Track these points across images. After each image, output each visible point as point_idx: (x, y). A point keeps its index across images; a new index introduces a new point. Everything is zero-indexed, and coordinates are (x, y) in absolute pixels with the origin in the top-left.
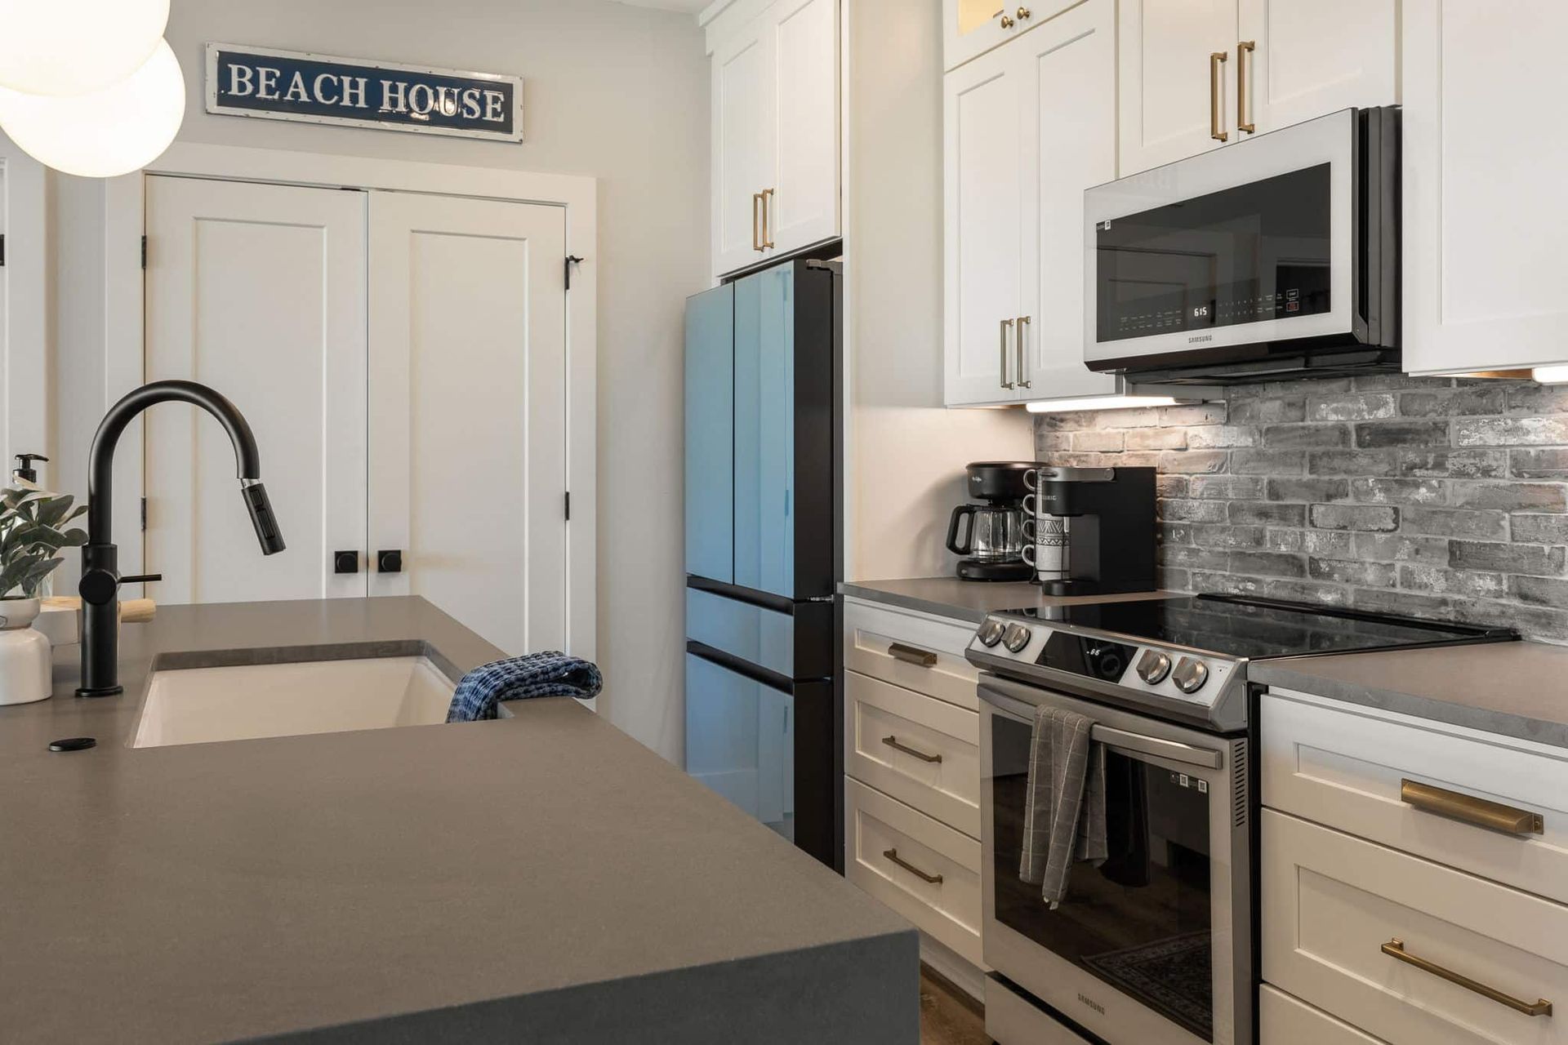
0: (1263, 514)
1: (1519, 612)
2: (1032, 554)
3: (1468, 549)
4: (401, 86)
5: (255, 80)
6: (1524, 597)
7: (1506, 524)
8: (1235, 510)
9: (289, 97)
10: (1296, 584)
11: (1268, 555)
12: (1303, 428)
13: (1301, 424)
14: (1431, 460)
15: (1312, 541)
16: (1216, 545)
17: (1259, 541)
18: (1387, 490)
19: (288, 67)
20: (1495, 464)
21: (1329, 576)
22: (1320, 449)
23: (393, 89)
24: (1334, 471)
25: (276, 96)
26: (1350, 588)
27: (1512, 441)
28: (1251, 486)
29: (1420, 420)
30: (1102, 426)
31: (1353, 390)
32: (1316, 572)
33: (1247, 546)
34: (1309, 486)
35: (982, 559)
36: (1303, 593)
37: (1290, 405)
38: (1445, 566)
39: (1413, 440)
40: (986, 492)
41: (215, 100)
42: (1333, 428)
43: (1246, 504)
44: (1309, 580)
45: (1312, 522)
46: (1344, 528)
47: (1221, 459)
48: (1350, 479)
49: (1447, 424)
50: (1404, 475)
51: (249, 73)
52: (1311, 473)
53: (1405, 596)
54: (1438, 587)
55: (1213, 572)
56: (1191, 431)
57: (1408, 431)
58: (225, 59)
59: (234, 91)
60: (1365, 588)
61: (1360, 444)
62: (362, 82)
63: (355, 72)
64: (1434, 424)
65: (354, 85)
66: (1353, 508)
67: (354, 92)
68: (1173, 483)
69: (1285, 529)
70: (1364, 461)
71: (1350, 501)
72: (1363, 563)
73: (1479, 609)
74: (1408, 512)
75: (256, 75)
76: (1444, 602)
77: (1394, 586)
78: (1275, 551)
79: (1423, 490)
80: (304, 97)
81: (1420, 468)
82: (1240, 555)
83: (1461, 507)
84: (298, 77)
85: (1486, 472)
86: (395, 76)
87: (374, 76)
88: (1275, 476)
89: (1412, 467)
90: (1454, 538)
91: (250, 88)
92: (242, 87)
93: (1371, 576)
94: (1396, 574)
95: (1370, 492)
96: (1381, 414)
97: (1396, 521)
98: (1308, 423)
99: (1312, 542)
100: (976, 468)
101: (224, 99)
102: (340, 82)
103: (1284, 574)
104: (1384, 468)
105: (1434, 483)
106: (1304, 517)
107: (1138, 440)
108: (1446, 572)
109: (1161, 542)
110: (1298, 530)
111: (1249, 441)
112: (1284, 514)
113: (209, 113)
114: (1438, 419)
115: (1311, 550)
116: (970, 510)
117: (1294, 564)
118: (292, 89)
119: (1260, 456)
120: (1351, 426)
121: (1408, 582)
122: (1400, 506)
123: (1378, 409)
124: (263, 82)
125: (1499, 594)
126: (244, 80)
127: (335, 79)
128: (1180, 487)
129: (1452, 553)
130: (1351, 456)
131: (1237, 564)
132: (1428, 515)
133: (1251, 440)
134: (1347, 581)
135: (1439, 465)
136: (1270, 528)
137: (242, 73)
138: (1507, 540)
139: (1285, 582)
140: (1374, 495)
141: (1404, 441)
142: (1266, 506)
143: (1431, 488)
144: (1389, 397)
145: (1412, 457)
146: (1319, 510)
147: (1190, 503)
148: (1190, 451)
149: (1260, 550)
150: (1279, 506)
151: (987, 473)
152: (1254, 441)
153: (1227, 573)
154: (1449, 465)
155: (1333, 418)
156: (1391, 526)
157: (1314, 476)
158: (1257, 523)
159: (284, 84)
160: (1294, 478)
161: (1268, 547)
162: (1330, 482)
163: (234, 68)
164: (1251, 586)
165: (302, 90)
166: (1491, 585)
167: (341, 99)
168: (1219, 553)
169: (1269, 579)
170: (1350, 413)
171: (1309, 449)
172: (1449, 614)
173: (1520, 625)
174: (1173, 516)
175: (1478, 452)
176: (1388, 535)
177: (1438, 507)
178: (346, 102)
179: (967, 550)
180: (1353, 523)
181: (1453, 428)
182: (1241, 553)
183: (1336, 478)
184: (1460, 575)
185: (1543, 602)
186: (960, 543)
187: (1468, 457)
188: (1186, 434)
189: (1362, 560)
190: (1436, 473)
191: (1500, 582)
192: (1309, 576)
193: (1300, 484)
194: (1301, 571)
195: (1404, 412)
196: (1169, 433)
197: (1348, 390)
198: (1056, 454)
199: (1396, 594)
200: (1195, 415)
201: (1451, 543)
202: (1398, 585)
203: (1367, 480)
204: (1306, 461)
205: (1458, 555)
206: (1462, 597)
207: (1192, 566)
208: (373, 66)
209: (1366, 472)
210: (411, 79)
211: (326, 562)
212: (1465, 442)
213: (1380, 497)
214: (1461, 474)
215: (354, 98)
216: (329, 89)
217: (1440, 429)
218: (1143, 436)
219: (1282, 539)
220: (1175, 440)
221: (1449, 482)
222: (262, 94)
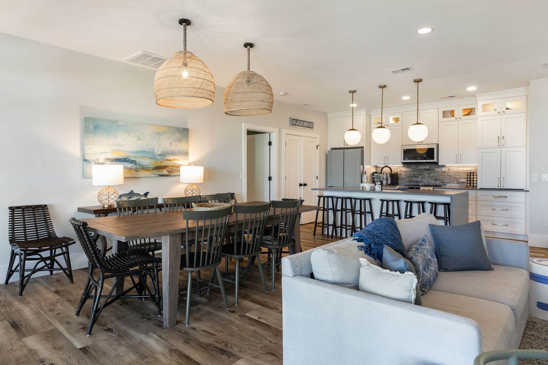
0: (412, 177)
6: (442, 183)
7: (440, 177)
8: (408, 177)
11: (413, 181)
13: (417, 168)
15: (419, 179)
17: (412, 179)
18: (428, 174)
21: (421, 182)
22: (420, 171)
28: (411, 174)
31: (424, 165)
33: (410, 180)
34: (418, 174)
43: (410, 176)
44: (418, 183)
46: (422, 178)
47: (406, 172)
54: (433, 182)
55: (405, 183)
56: (402, 169)
61: (425, 170)
63: (302, 121)
68: (399, 174)
71: (423, 175)
73: (438, 184)
83: (436, 176)
85: (438, 173)
88: (414, 173)
90: (435, 178)
93: (426, 182)
94: (428, 182)
95: (426, 175)
96: (427, 168)
97: (429, 177)
105: (433, 174)
106: (418, 177)
111: (410, 170)
112: (415, 177)
117: (416, 181)
119: (412, 171)
120: (424, 169)
121: (430, 182)
127: (300, 122)
128: (401, 174)
132: (432, 177)
134: (423, 183)
135: (434, 172)
136: (413, 178)
144: (428, 166)
145: (431, 171)
146: (419, 176)
147: (402, 176)
155: (421, 168)
158: (412, 178)
160: (416, 173)
161: (413, 180)
166: (439, 182)
169: (413, 183)
172: (435, 185)
173: (442, 185)
174: (399, 177)
183: (422, 173)
195: (430, 167)
200: (403, 167)
204: (418, 172)
205: (435, 180)
206: (436, 183)
207: (402, 182)
209: (425, 173)
211: (298, 185)
213: (427, 175)
214: (436, 173)
217: (434, 169)
219: (415, 179)
220: (400, 170)
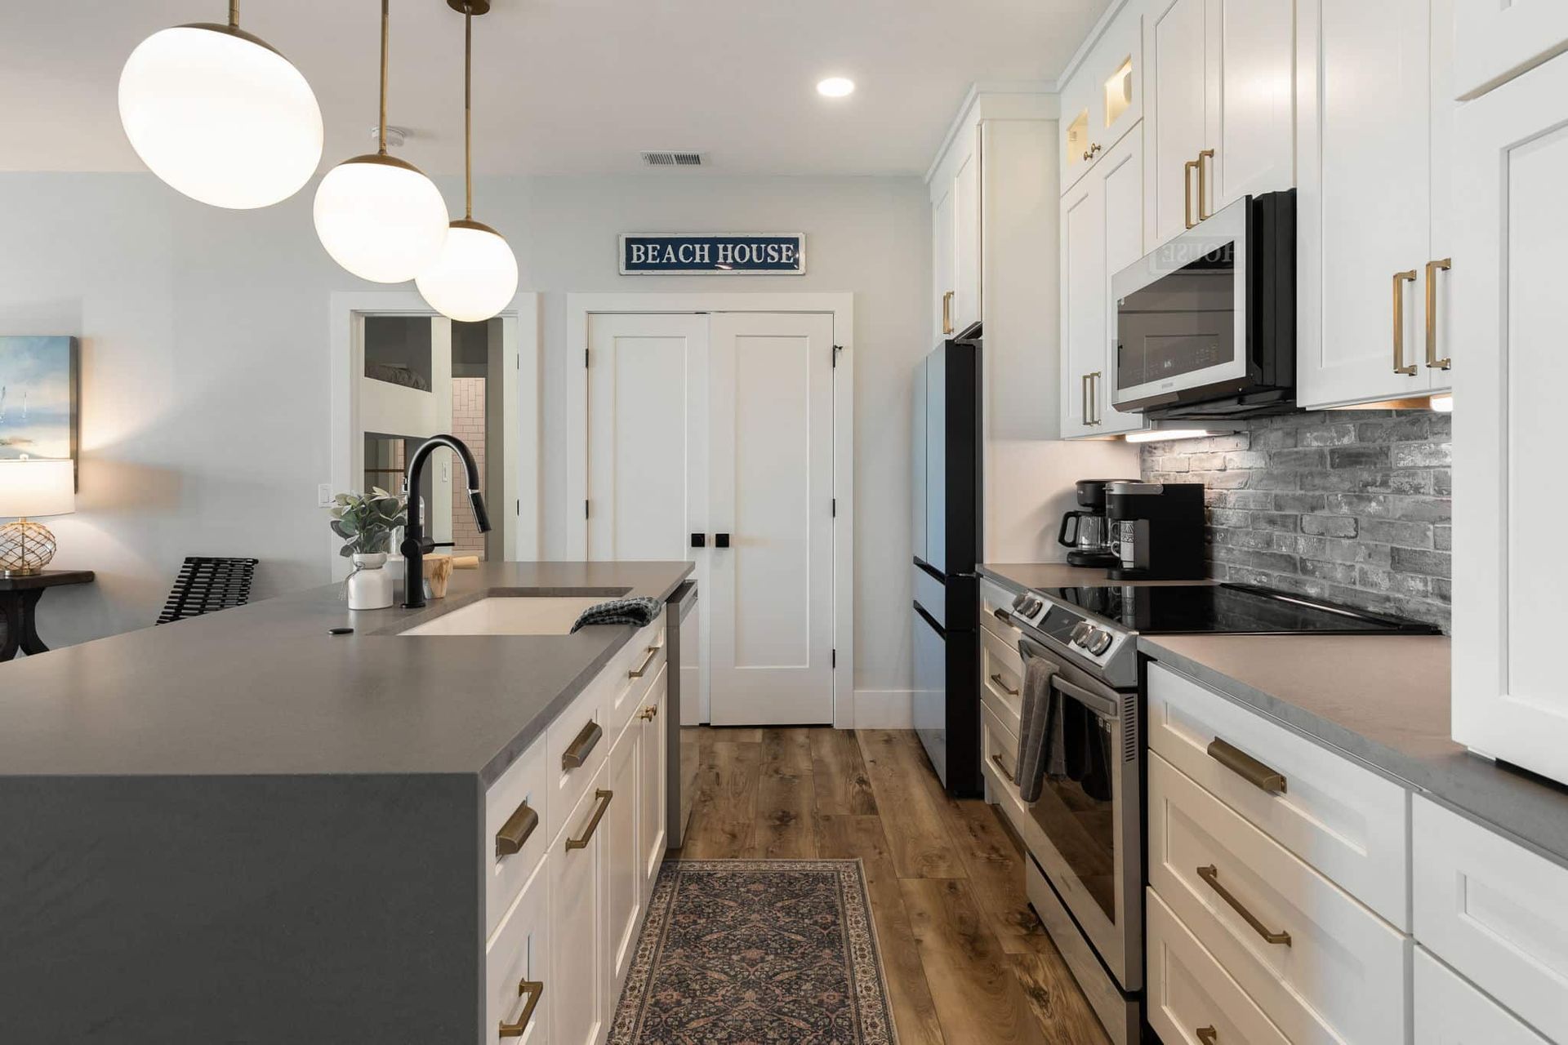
0: (1272, 521)
1: (1437, 609)
2: (1118, 548)
3: (1403, 555)
4: (730, 246)
5: (646, 253)
6: (1443, 597)
7: (1430, 534)
8: (1255, 519)
9: (665, 261)
10: (1292, 579)
11: (1273, 555)
12: (1297, 452)
13: (1295, 449)
14: (1379, 479)
15: (1302, 544)
16: (1243, 545)
17: (1269, 543)
18: (1350, 504)
19: (664, 242)
20: (1423, 483)
21: (1313, 573)
22: (1306, 470)
23: (725, 249)
24: (1315, 487)
25: (658, 261)
26: (1326, 583)
27: (1435, 462)
28: (1264, 499)
29: (1371, 445)
30: (1179, 452)
31: (1328, 421)
32: (1305, 571)
33: (1262, 547)
34: (1299, 499)
35: (1085, 551)
36: (1296, 586)
37: (1288, 434)
38: (1388, 568)
39: (1366, 463)
40: (1089, 502)
41: (624, 267)
42: (1316, 451)
43: (1261, 514)
44: (1300, 576)
45: (1302, 529)
46: (1322, 534)
47: (1246, 478)
48: (1326, 494)
49: (1389, 448)
50: (1361, 491)
51: (643, 248)
52: (1301, 489)
53: (1362, 592)
54: (1384, 586)
55: (1242, 566)
56: (1229, 456)
57: (1363, 455)
58: (630, 242)
59: (635, 261)
60: (1336, 584)
61: (1332, 466)
62: (706, 247)
63: (702, 241)
64: (1381, 448)
65: (702, 249)
66: (1328, 518)
67: (702, 253)
68: (1217, 496)
69: (1285, 534)
70: (1334, 479)
71: (1325, 513)
72: (1334, 564)
73: (1411, 606)
74: (1363, 522)
75: (647, 249)
76: (1388, 599)
77: (1354, 583)
78: (1279, 552)
79: (1374, 504)
80: (673, 260)
81: (1372, 485)
82: (1258, 554)
83: (1399, 519)
84: (670, 248)
85: (1417, 489)
86: (725, 241)
87: (714, 242)
88: (1278, 492)
89: (1366, 485)
90: (1395, 545)
91: (643, 258)
92: (639, 257)
93: (1339, 574)
94: (1356, 574)
95: (1338, 505)
96: (1346, 441)
97: (1356, 530)
98: (1300, 448)
99: (1303, 547)
100: (1083, 484)
101: (630, 266)
102: (694, 248)
103: (1284, 570)
104: (1347, 485)
105: (1381, 498)
106: (1297, 525)
107: (1197, 463)
108: (1389, 573)
109: (1210, 542)
110: (1293, 535)
112: (1284, 522)
113: (621, 275)
114: (1384, 444)
115: (1301, 551)
116: (1075, 514)
117: (1291, 562)
118: (666, 256)
119: (1269, 475)
120: (1327, 450)
121: (1364, 581)
122: (1358, 517)
123: (1344, 437)
124: (650, 253)
125: (1425, 594)
126: (640, 253)
127: (691, 247)
128: (1222, 498)
129: (1393, 557)
130: (1325, 475)
131: (1255, 561)
132: (1379, 524)
133: (1264, 462)
134: (1324, 578)
135: (1384, 484)
136: (1277, 533)
137: (639, 249)
138: (1431, 549)
139: (1285, 577)
140: (1341, 508)
141: (1360, 463)
142: (1273, 516)
143: (1379, 503)
144: (1350, 426)
145: (1366, 476)
146: (1306, 519)
147: (1228, 512)
148: (1228, 471)
149: (1270, 551)
150: (1282, 516)
151: (1089, 487)
152: (1266, 464)
153: (1250, 568)
154: (1391, 484)
155: (1315, 444)
156: (1353, 534)
157: (1303, 492)
158: (1269, 529)
159: (661, 254)
160: (1290, 493)
161: (1274, 550)
162: (1313, 497)
163: (634, 247)
164: (1264, 579)
165: (672, 256)
166: (1420, 586)
167: (694, 259)
168: (1245, 551)
169: (1276, 574)
170: (1325, 441)
171: (1301, 470)
172: (1391, 610)
173: (1440, 622)
174: (1217, 522)
175: (1411, 471)
176: (1351, 541)
177: (1384, 518)
178: (698, 260)
179: (1074, 544)
180: (1328, 530)
181: (1393, 452)
182: (1258, 552)
183: (1317, 493)
184: (1399, 577)
186: (1069, 538)
187: (1404, 477)
188: (1225, 458)
189: (1333, 561)
190: (1381, 490)
191: (1426, 585)
192: (1299, 572)
193: (1295, 498)
194: (1295, 570)
195: (1361, 439)
196: (1215, 457)
197: (1324, 422)
198: (1152, 474)
199: (1356, 591)
200: (1230, 443)
201: (1392, 548)
202: (1357, 583)
203: (1337, 495)
204: (1298, 479)
205: (1398, 560)
206: (1401, 596)
207: (1229, 561)
208: (713, 236)
209: (1336, 489)
210: (735, 241)
211: (687, 540)
212: (1402, 464)
213: (1345, 509)
214: (1400, 491)
215: (702, 257)
216: (689, 254)
217: (1384, 453)
218: (1201, 460)
219: (1283, 542)
220: (1217, 463)
221: (1391, 497)
222: (650, 261)
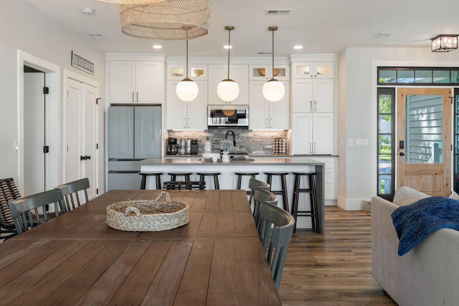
1: (247, 152)
3: (242, 146)
6: (248, 150)
7: (246, 143)
14: (238, 137)
22: (223, 136)
27: (247, 136)
30: (183, 133)
37: (219, 131)
38: (239, 148)
47: (208, 137)
56: (202, 134)
73: (243, 152)
76: (239, 151)
78: (216, 148)
83: (241, 142)
85: (244, 139)
88: (216, 139)
90: (240, 145)
98: (221, 133)
103: (218, 150)
104: (232, 138)
110: (220, 145)
111: (212, 135)
112: (218, 144)
119: (214, 137)
121: (235, 150)
125: (245, 150)
128: (200, 141)
135: (238, 138)
138: (246, 145)
142: (215, 143)
147: (202, 143)
148: (202, 136)
149: (214, 148)
155: (225, 133)
158: (213, 145)
160: (219, 139)
161: (215, 147)
166: (244, 149)
172: (240, 152)
174: (199, 144)
177: (238, 142)
184: (241, 149)
185: (249, 150)
190: (238, 139)
197: (227, 130)
199: (233, 151)
200: (203, 132)
204: (221, 137)
207: (202, 150)
212: (242, 136)
214: (241, 139)
217: (239, 134)
220: (200, 135)
